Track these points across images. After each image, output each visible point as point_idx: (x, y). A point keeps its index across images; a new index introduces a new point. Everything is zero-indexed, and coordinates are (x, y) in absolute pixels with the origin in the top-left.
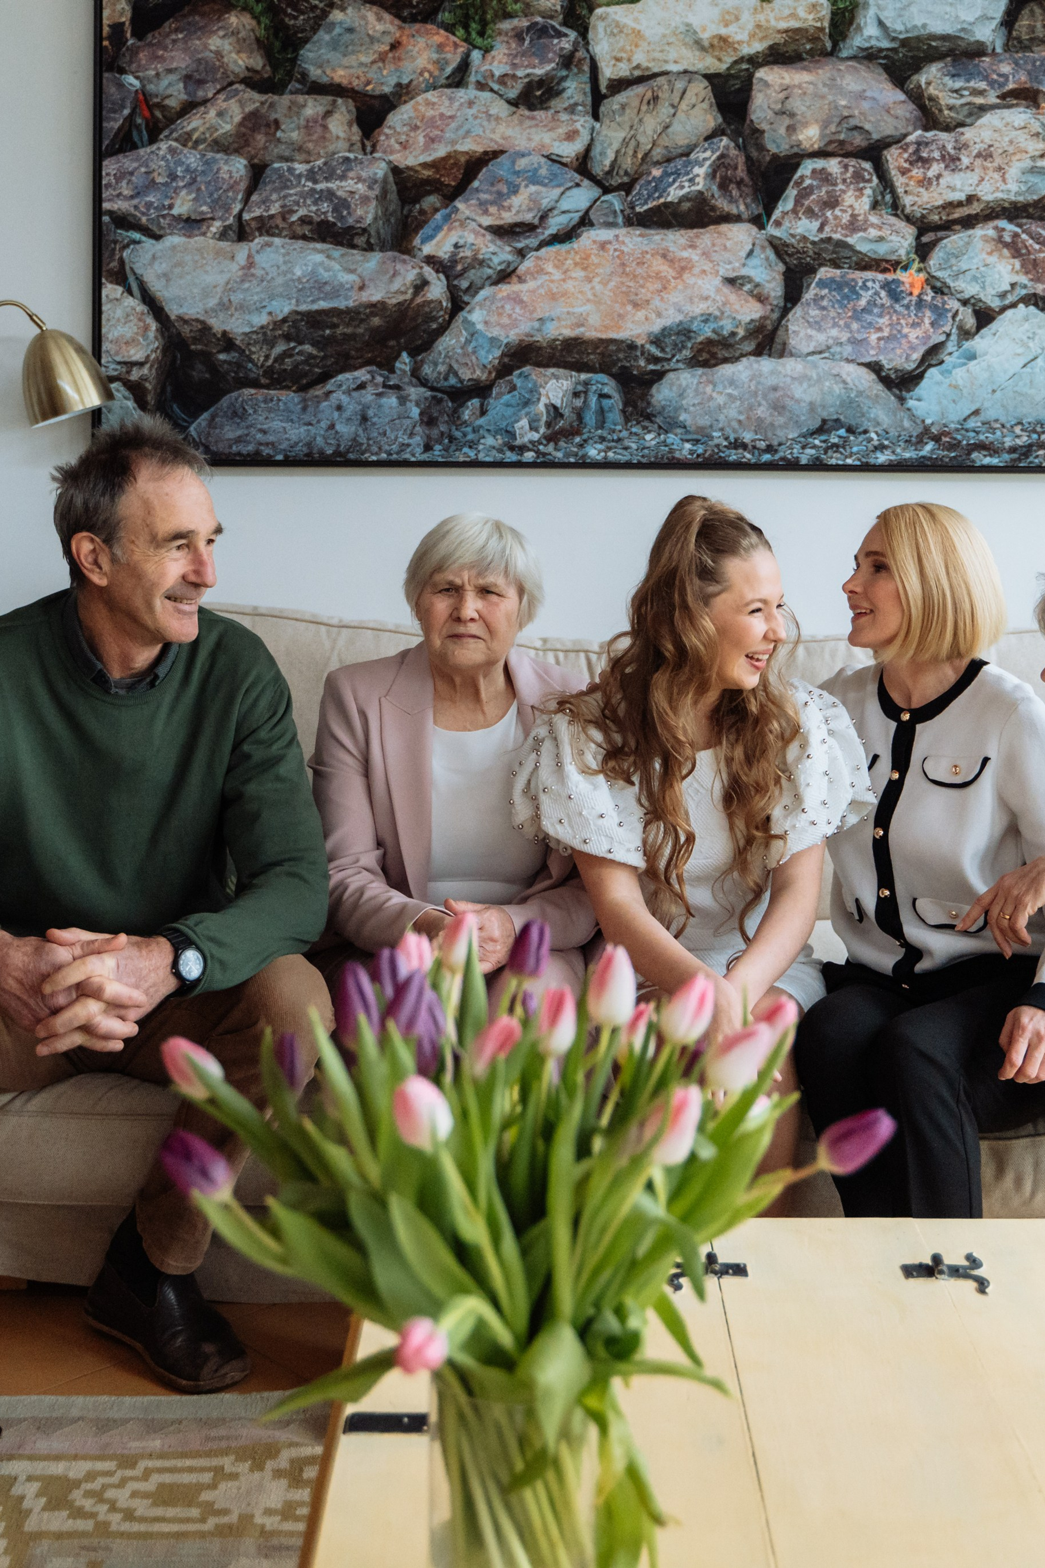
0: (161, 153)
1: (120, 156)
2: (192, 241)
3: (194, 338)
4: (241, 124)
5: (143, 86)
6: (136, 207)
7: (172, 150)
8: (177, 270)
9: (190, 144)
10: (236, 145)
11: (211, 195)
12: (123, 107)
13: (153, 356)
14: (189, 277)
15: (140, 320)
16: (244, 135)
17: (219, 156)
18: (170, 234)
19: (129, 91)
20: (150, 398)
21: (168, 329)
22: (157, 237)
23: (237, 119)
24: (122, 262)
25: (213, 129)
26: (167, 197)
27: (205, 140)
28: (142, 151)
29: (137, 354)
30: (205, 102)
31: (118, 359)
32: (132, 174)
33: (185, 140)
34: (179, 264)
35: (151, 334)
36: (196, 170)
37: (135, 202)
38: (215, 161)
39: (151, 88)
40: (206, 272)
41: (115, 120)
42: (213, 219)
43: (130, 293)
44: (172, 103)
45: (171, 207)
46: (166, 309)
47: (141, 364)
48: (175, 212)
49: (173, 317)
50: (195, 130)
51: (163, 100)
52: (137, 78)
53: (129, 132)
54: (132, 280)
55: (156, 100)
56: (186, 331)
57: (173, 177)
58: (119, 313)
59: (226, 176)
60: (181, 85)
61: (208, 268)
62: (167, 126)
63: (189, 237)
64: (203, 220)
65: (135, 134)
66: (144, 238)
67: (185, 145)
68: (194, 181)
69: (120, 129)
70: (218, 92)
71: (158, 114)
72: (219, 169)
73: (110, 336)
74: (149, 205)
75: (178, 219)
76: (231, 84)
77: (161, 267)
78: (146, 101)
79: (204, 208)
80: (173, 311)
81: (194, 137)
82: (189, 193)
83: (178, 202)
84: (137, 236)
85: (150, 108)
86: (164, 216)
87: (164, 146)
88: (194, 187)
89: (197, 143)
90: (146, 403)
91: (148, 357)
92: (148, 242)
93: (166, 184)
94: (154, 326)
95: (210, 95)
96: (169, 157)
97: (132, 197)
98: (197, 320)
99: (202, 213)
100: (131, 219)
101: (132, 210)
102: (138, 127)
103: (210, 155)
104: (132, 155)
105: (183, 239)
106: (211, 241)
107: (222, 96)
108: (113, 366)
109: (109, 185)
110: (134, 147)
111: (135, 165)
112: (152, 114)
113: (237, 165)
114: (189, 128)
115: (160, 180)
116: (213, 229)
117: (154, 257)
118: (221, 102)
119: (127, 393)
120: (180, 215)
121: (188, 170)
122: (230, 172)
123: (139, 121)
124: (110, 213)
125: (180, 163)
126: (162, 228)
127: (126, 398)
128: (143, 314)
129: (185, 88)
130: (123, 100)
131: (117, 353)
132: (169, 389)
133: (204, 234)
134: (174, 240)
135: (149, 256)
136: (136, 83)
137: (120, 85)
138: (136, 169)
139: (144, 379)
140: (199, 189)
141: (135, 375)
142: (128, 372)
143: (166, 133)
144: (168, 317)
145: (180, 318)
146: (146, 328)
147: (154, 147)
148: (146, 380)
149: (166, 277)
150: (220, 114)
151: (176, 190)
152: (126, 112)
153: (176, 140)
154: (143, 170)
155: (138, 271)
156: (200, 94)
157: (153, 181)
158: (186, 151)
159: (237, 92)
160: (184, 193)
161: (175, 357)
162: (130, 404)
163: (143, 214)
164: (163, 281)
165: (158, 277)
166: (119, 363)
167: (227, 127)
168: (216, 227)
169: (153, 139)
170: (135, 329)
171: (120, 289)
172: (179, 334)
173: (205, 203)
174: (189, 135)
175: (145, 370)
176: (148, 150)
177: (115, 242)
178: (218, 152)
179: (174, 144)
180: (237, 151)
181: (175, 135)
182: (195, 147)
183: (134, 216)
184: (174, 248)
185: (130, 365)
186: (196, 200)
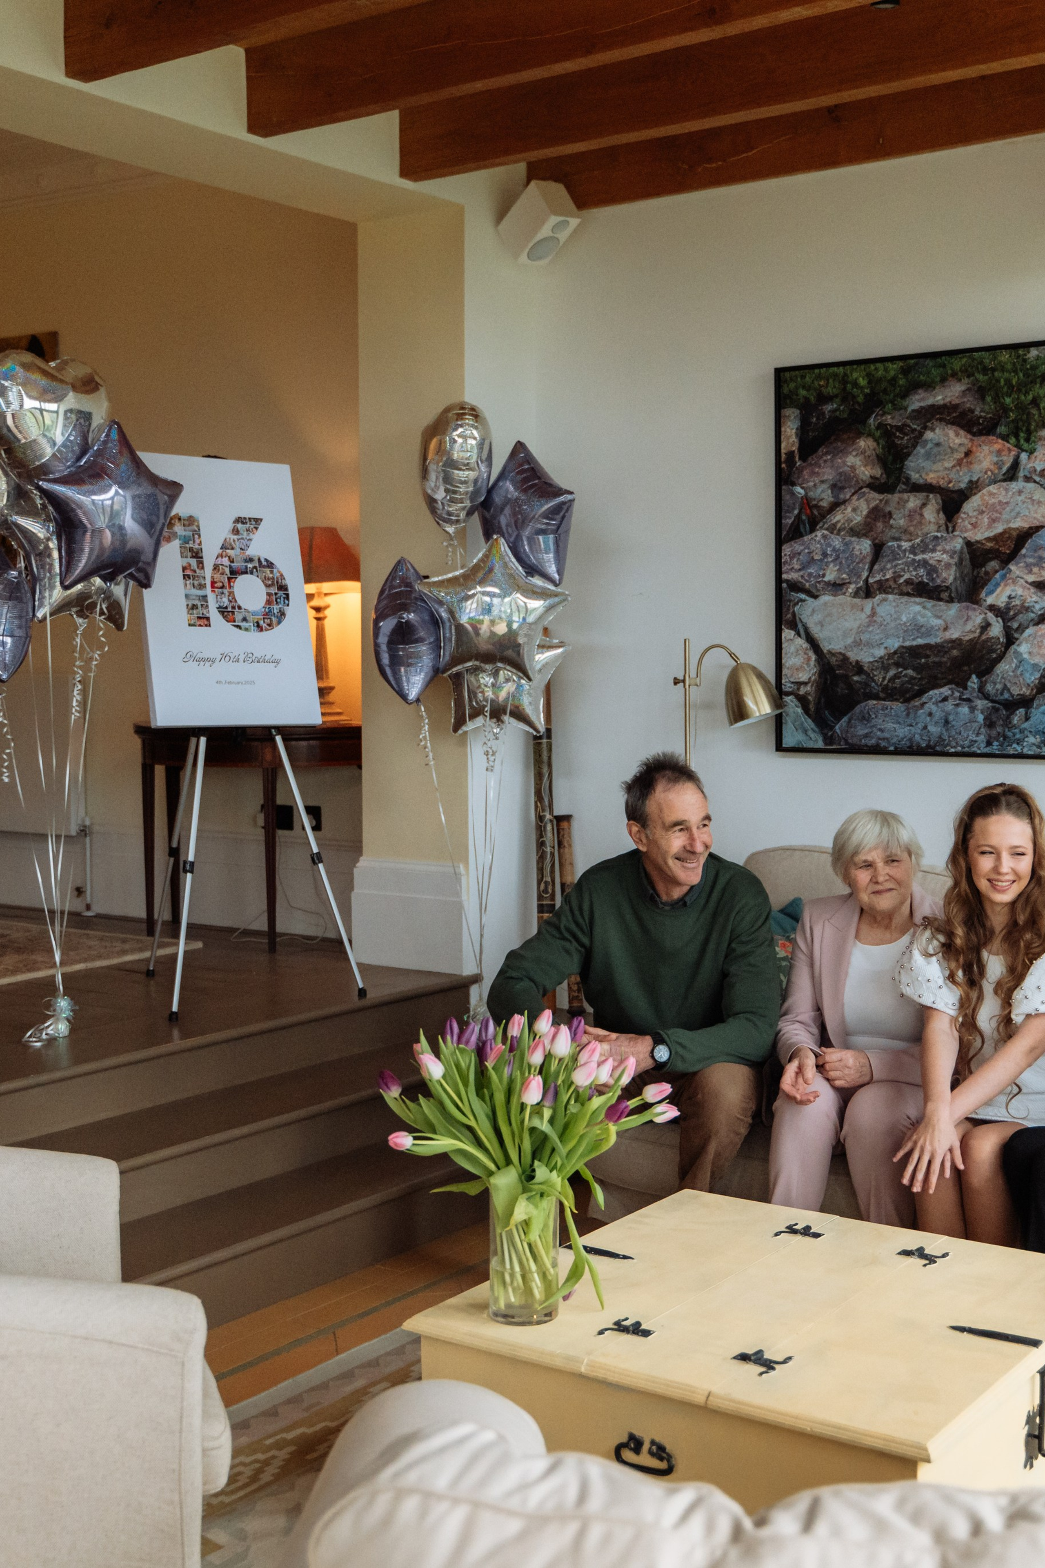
0: (818, 539)
1: (792, 543)
2: (837, 598)
3: (838, 666)
4: (867, 516)
5: (806, 493)
6: (802, 577)
7: (824, 537)
8: (828, 619)
9: (835, 532)
10: (864, 532)
11: (849, 566)
12: (794, 509)
13: (813, 678)
14: (835, 624)
15: (805, 653)
16: (869, 523)
17: (853, 539)
18: (824, 594)
19: (798, 498)
20: (812, 707)
21: (822, 660)
22: (815, 597)
23: (865, 513)
24: (794, 614)
25: (850, 520)
26: (821, 569)
27: (844, 529)
28: (806, 538)
29: (803, 677)
30: (844, 502)
31: (792, 680)
32: (799, 554)
33: (832, 529)
34: (830, 615)
35: (812, 663)
36: (839, 550)
37: (801, 573)
38: (851, 542)
39: (811, 494)
40: (846, 620)
41: (790, 518)
42: (850, 583)
43: (799, 635)
44: (824, 504)
45: (824, 575)
46: (821, 646)
47: (805, 684)
48: (826, 579)
49: (825, 651)
50: (838, 522)
51: (818, 502)
52: (802, 488)
53: (798, 527)
54: (800, 626)
55: (814, 503)
56: (833, 660)
57: (825, 555)
58: (792, 649)
59: (858, 553)
60: (830, 491)
61: (847, 618)
62: (821, 520)
63: (835, 596)
64: (844, 584)
65: (801, 526)
66: (807, 598)
67: (832, 533)
68: (837, 557)
69: (792, 523)
70: (853, 494)
71: (816, 512)
72: (854, 548)
73: (787, 665)
74: (810, 575)
75: (828, 584)
76: (861, 488)
77: (817, 617)
78: (808, 504)
79: (844, 576)
80: (826, 647)
81: (838, 527)
82: (835, 566)
83: (828, 573)
84: (803, 596)
85: (811, 508)
86: (819, 582)
87: (819, 534)
88: (838, 562)
89: (839, 531)
90: (809, 709)
91: (810, 678)
92: (810, 600)
93: (821, 560)
94: (813, 657)
95: (848, 497)
96: (822, 541)
97: (800, 570)
98: (840, 653)
99: (843, 579)
100: (799, 584)
101: (800, 579)
102: (803, 522)
103: (848, 539)
104: (799, 541)
105: (832, 598)
106: (849, 599)
107: (855, 497)
108: (789, 685)
109: (786, 562)
110: (801, 535)
111: (802, 548)
112: (812, 513)
113: (865, 545)
114: (834, 521)
115: (817, 557)
116: (850, 590)
117: (813, 611)
118: (854, 502)
119: (797, 703)
120: (829, 581)
121: (834, 550)
122: (860, 550)
123: (804, 517)
124: (787, 581)
125: (829, 545)
126: (818, 590)
127: (797, 706)
128: (807, 649)
129: (832, 493)
130: (794, 504)
131: (791, 676)
132: (823, 700)
133: (844, 594)
134: (826, 598)
135: (810, 610)
136: (802, 491)
137: (793, 494)
138: (802, 551)
139: (807, 693)
140: (841, 563)
141: (803, 691)
142: (798, 689)
143: (821, 525)
144: (822, 651)
145: (830, 652)
146: (809, 659)
147: (813, 535)
148: (809, 694)
149: (821, 624)
150: (854, 510)
151: (827, 564)
152: (796, 512)
153: (827, 529)
154: (806, 551)
155: (804, 621)
156: (842, 496)
157: (813, 558)
158: (833, 536)
159: (864, 494)
160: (831, 565)
161: (826, 679)
162: (799, 710)
163: (807, 581)
164: (819, 627)
165: (816, 624)
166: (793, 683)
167: (858, 519)
168: (852, 588)
169: (813, 530)
170: (802, 660)
171: (793, 633)
172: (829, 663)
173: (845, 573)
174: (835, 525)
175: (808, 688)
176: (810, 537)
177: (790, 601)
178: (853, 536)
179: (826, 532)
180: (865, 535)
181: (826, 526)
182: (838, 534)
183: (801, 582)
184: (825, 604)
185: (799, 684)
186: (839, 570)
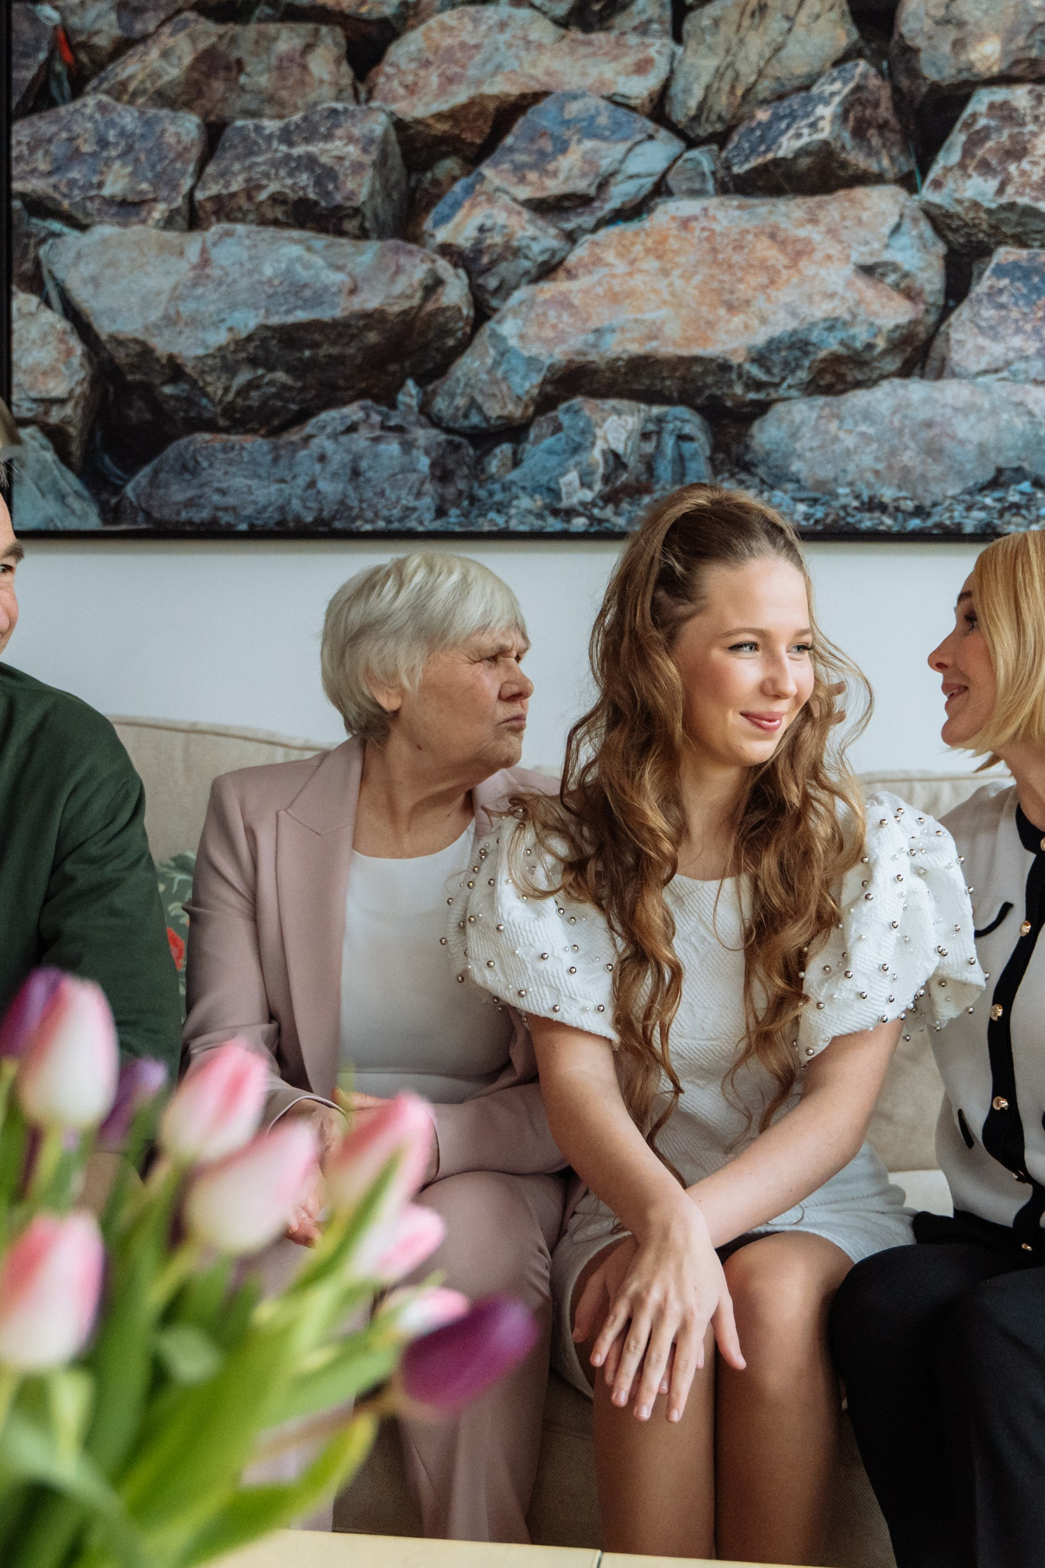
0: (88, 111)
1: (35, 118)
2: (127, 230)
3: (132, 365)
4: (193, 67)
5: (64, 19)
6: (55, 187)
7: (102, 108)
8: (109, 272)
9: (126, 98)
10: (185, 97)
11: (153, 167)
12: (38, 49)
13: (78, 391)
14: (123, 281)
15: (62, 341)
16: (197, 82)
17: (164, 112)
18: (101, 222)
19: (44, 26)
20: (75, 447)
21: (97, 354)
22: (83, 228)
23: (188, 60)
24: (37, 262)
25: (155, 75)
26: (95, 171)
27: (144, 92)
28: (63, 110)
29: (57, 388)
30: (144, 38)
31: (33, 394)
32: (50, 141)
33: (119, 91)
34: (112, 264)
35: (77, 360)
36: (133, 134)
37: (53, 180)
38: (157, 120)
39: (74, 21)
40: (147, 274)
41: (27, 67)
42: (155, 200)
43: (47, 303)
44: (102, 41)
45: (100, 185)
46: (96, 326)
47: (61, 402)
48: (107, 191)
49: (104, 337)
50: (131, 78)
51: (89, 37)
52: (56, 8)
53: (46, 86)
54: (50, 286)
55: (81, 38)
56: (120, 355)
57: (103, 143)
58: (34, 333)
59: (172, 140)
60: (113, 17)
61: (149, 269)
62: (95, 74)
63: (125, 225)
64: (143, 202)
65: (53, 86)
66: (66, 230)
67: (118, 99)
68: (130, 149)
69: (34, 79)
70: (163, 23)
71: (83, 57)
72: (163, 131)
73: (23, 364)
74: (72, 183)
75: (110, 201)
76: (179, 11)
77: (87, 269)
78: (68, 40)
79: (144, 186)
80: (104, 328)
81: (132, 87)
82: (124, 165)
83: (110, 179)
84: (56, 226)
85: (74, 48)
86: (91, 199)
87: (90, 101)
88: (130, 157)
89: (134, 95)
90: (70, 454)
91: (71, 392)
92: (72, 236)
93: (94, 154)
94: (79, 348)
95: (151, 28)
96: (98, 116)
97: (50, 173)
98: (136, 341)
99: (141, 192)
100: (50, 204)
101: (51, 192)
102: (58, 76)
103: (151, 112)
104: (50, 114)
105: (116, 229)
106: (154, 231)
107: (167, 30)
108: (26, 405)
109: (20, 158)
110: (53, 104)
111: (54, 129)
112: (77, 60)
113: (188, 124)
114: (124, 75)
115: (86, 148)
116: (156, 215)
117: (79, 256)
118: (166, 38)
119: (45, 442)
120: (112, 196)
121: (122, 134)
122: (178, 135)
123: (59, 67)
124: (23, 196)
125: (111, 124)
126: (88, 214)
127: (44, 448)
128: (64, 332)
129: (119, 19)
130: (38, 40)
131: (32, 387)
132: (99, 435)
133: (144, 222)
134: (105, 230)
135: (72, 254)
136: (55, 15)
137: (35, 20)
138: (55, 135)
139: (66, 421)
140: (137, 160)
141: (55, 416)
142: (47, 413)
143: (94, 82)
144: (97, 337)
145: (113, 338)
146: (69, 352)
147: (78, 104)
148: (69, 423)
149: (94, 281)
150: (165, 54)
151: (108, 162)
152: (42, 56)
153: (107, 92)
154: (64, 135)
155: (60, 275)
156: (139, 27)
157: (77, 150)
158: (120, 107)
159: (186, 24)
160: (117, 165)
161: (106, 392)
162: (49, 456)
163: (65, 196)
164: (90, 288)
165: (85, 282)
166: (35, 400)
167: (173, 72)
168: (159, 211)
169: (77, 92)
170: (54, 354)
171: (34, 301)
172: (111, 360)
173: (146, 179)
174: (124, 84)
175: (68, 410)
176: (71, 107)
177: (29, 235)
178: (162, 106)
179: (105, 98)
180: (188, 105)
181: (105, 86)
182: (131, 102)
183: (53, 199)
184: (104, 241)
185: (50, 402)
186: (133, 174)
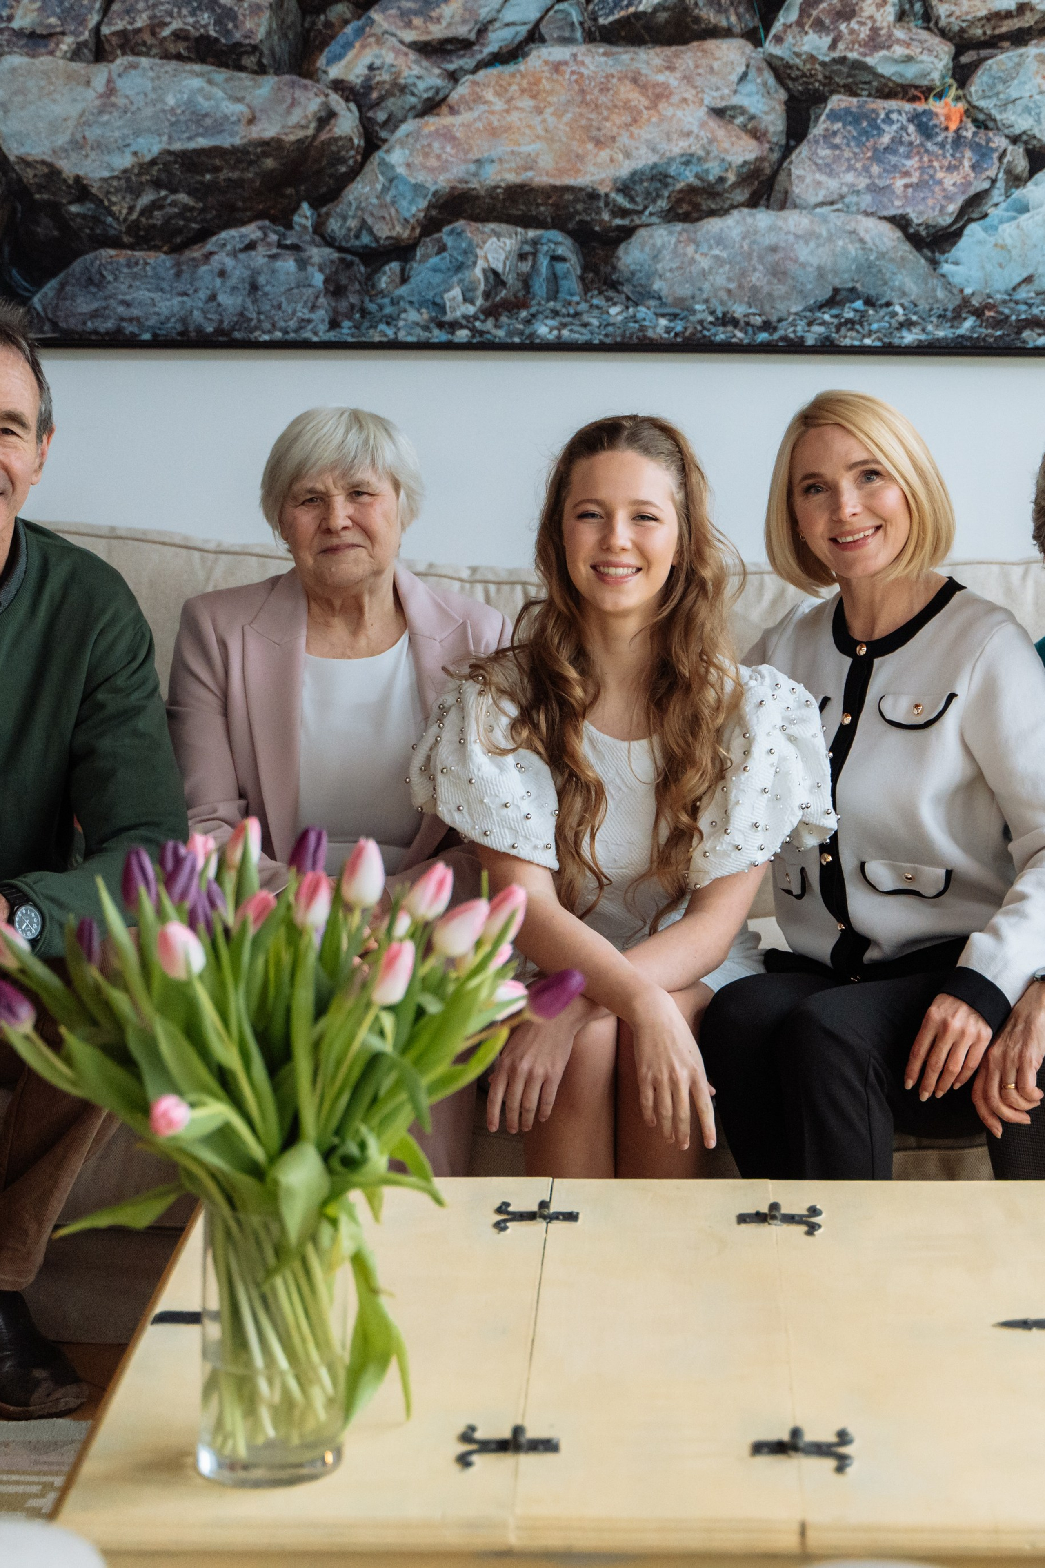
2: (37, 61)
3: (38, 185)
8: (19, 99)
11: (61, 3)
14: (32, 108)
18: (10, 53)
26: (5, 5)
34: (21, 91)
40: (54, 101)
42: (63, 33)
45: (10, 18)
46: (4, 148)
48: (16, 24)
49: (12, 158)
56: (29, 175)
61: (57, 96)
63: (33, 56)
64: (51, 35)
75: (19, 34)
79: (53, 20)
80: (13, 150)
83: (19, 13)
86: (1, 30)
98: (43, 162)
99: (50, 26)
105: (25, 60)
106: (61, 62)
116: (64, 47)
120: (22, 29)
132: (6, 249)
133: (52, 53)
134: (14, 60)
144: (5, 158)
145: (22, 160)
149: (3, 107)
160: (26, 1)
161: (14, 210)
168: (67, 44)
172: (20, 180)
173: (54, 14)
184: (13, 70)
186: (41, 9)
